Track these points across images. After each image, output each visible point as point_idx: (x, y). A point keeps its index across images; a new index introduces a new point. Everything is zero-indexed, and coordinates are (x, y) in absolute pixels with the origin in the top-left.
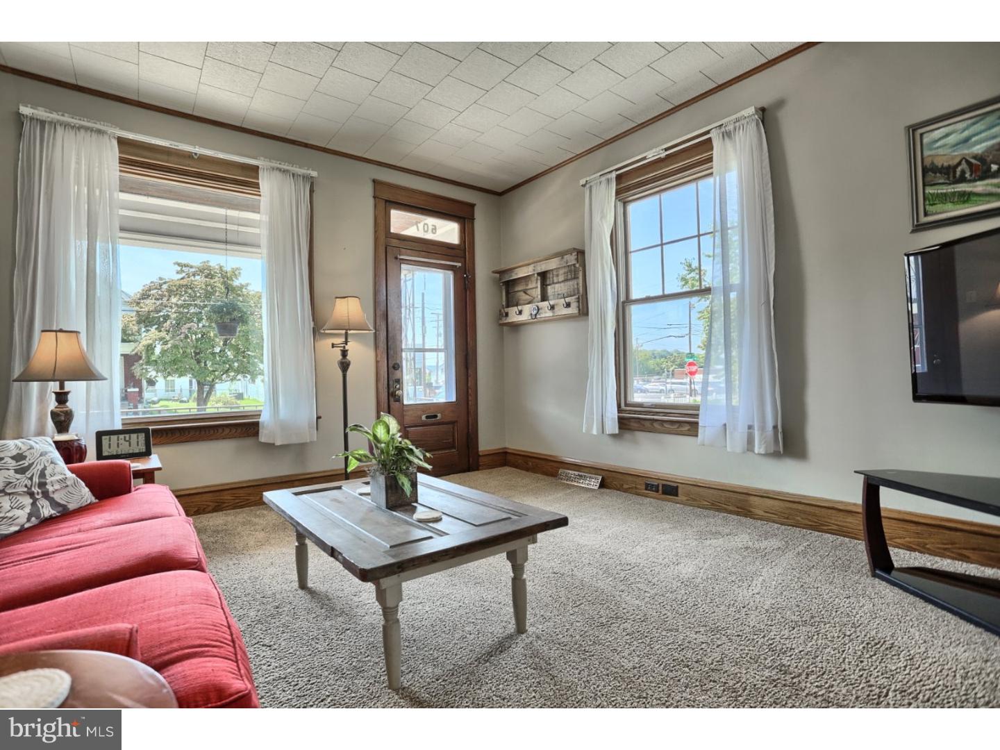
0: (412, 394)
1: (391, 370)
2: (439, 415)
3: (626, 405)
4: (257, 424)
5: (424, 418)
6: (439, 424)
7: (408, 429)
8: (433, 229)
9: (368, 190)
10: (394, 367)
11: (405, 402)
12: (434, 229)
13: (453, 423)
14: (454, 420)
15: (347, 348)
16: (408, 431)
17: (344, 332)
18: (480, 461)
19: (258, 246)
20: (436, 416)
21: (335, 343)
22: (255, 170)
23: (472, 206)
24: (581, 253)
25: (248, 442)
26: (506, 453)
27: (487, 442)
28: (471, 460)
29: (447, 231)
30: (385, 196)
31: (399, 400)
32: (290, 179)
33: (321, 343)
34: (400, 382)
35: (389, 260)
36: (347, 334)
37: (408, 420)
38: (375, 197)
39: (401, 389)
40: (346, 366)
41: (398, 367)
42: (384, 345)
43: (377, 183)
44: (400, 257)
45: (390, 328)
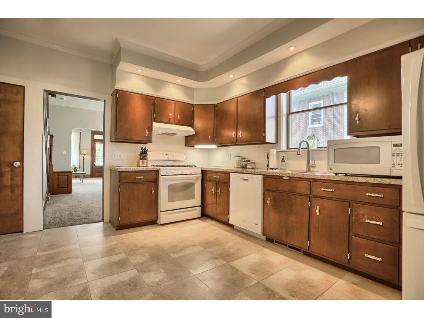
0: (97, 164)
1: (93, 160)
5: (99, 168)
9: (90, 132)
30: (93, 133)
31: (94, 165)
32: (77, 133)
33: (81, 156)
34: (95, 162)
35: (94, 143)
36: (84, 155)
37: (96, 168)
38: (92, 133)
39: (95, 163)
40: (84, 159)
41: (95, 160)
42: (92, 156)
43: (92, 131)
44: (96, 143)
45: (94, 154)
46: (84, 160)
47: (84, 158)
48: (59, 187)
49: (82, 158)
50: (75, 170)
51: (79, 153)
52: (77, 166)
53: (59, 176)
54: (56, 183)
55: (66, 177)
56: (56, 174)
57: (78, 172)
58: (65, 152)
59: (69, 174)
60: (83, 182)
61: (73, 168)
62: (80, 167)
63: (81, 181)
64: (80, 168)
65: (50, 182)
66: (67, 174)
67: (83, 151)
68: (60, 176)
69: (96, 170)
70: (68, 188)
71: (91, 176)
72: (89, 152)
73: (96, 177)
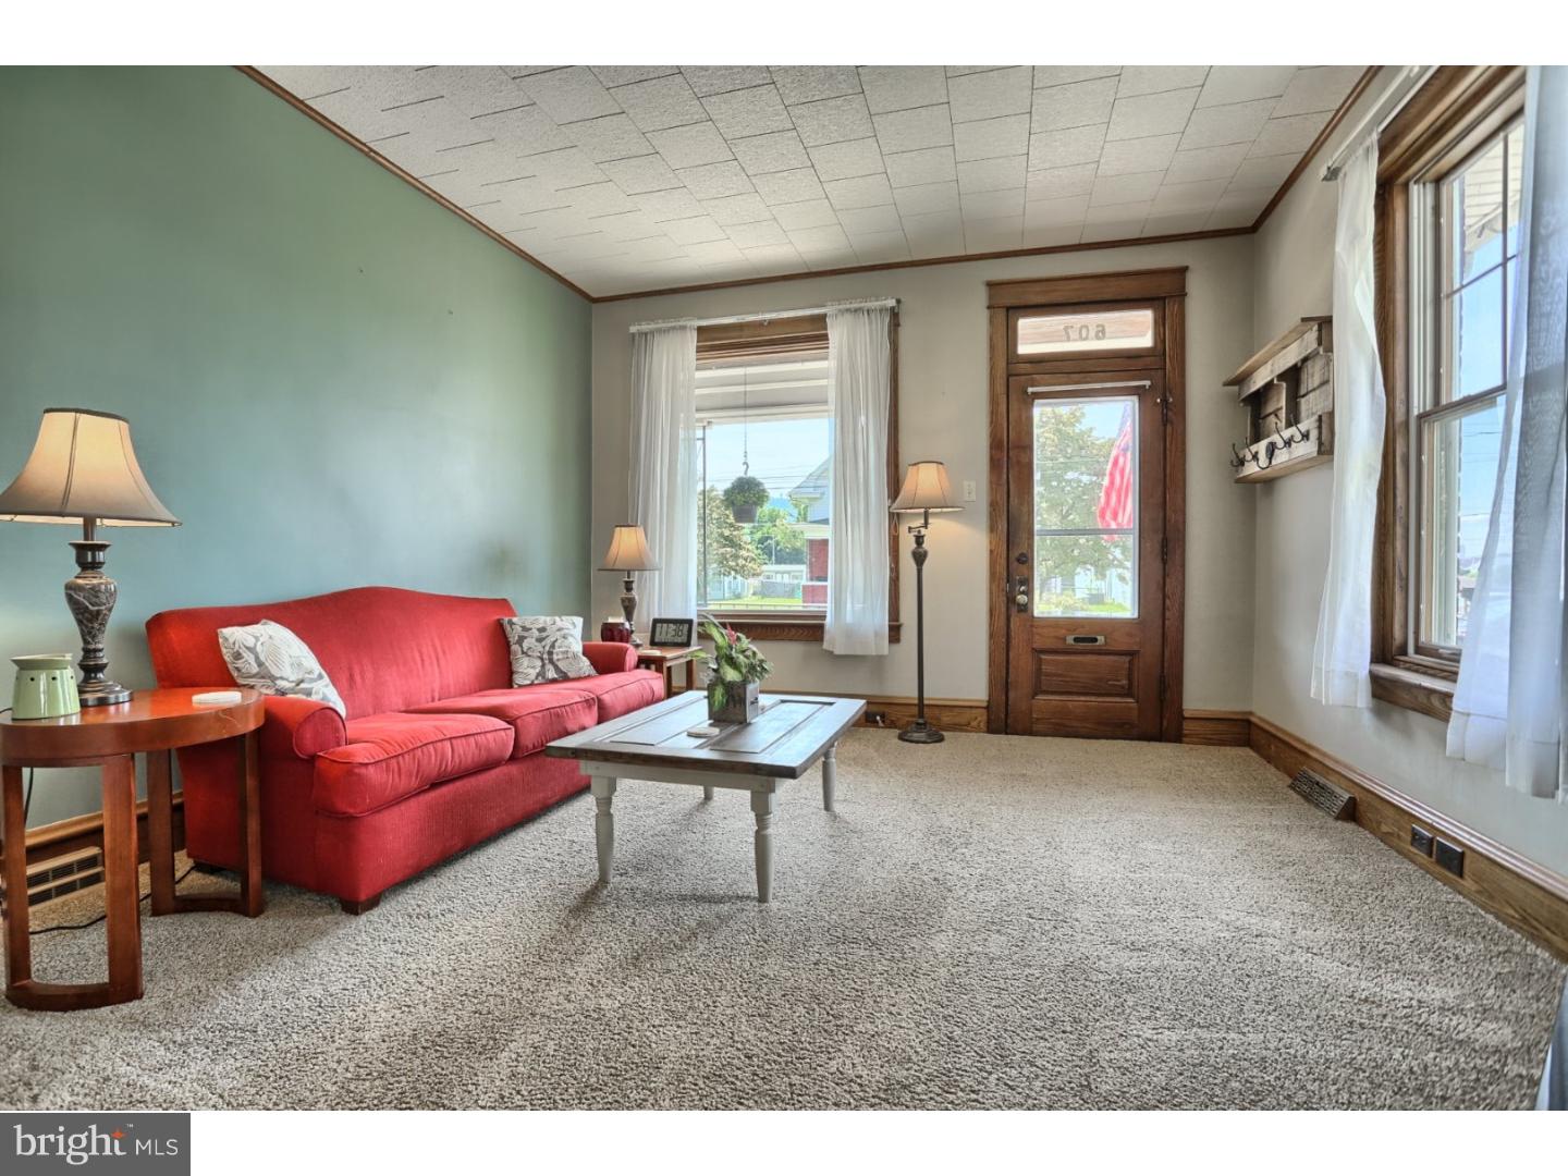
0: (1051, 600)
1: (1015, 564)
2: (1101, 639)
3: (1418, 650)
4: (821, 627)
5: (1070, 640)
7: (1045, 656)
8: (1097, 332)
9: (981, 297)
10: (1018, 560)
11: (1036, 613)
13: (1132, 654)
14: (1132, 649)
15: (924, 532)
16: (1041, 659)
17: (923, 510)
18: (1185, 727)
19: (825, 402)
20: (1094, 640)
21: (912, 526)
22: (824, 318)
23: (1181, 271)
24: (1325, 323)
25: (813, 647)
26: (1249, 722)
27: (1201, 693)
28: (1165, 723)
29: (1132, 330)
30: (1007, 300)
31: (1025, 609)
32: (864, 319)
34: (1028, 581)
35: (1013, 397)
36: (928, 514)
37: (1040, 642)
38: (991, 307)
39: (1029, 593)
40: (920, 557)
41: (1026, 560)
42: (1003, 526)
43: (992, 285)
44: (1030, 390)
45: (1014, 501)
46: (925, 567)
47: (927, 546)
49: (908, 547)
51: (887, 505)
62: (894, 629)
67: (922, 483)
69: (1041, 662)
71: (989, 721)
72: (976, 486)
73: (1038, 727)
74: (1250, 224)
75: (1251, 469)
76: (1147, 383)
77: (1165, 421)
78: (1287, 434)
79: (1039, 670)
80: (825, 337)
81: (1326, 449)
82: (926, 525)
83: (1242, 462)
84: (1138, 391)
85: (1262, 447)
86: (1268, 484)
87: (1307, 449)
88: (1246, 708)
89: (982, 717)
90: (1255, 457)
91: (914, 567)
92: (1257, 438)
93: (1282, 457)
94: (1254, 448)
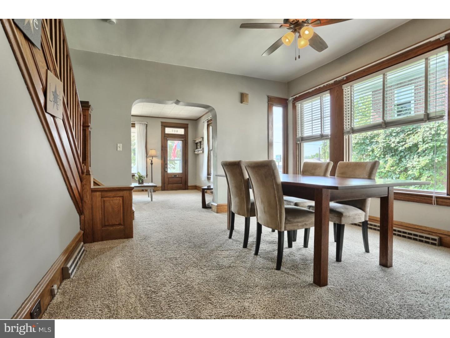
0: (170, 170)
1: (165, 165)
2: (177, 176)
5: (173, 176)
6: (177, 178)
7: (169, 179)
9: (160, 124)
12: (177, 131)
13: (181, 178)
14: (182, 177)
15: (152, 160)
18: (189, 187)
20: (176, 176)
22: (135, 124)
23: (188, 124)
26: (196, 186)
27: (190, 183)
28: (186, 187)
29: (181, 131)
30: (164, 125)
31: (167, 172)
32: (142, 125)
33: (148, 159)
34: (167, 167)
35: (165, 140)
36: (152, 157)
37: (169, 177)
38: (162, 125)
39: (167, 169)
40: (152, 164)
41: (167, 164)
42: (163, 159)
43: (162, 122)
44: (167, 139)
45: (165, 156)
47: (153, 162)
48: (107, 224)
49: (149, 162)
50: (141, 181)
51: (146, 155)
52: (143, 174)
53: (105, 199)
54: (98, 215)
55: (118, 201)
56: (98, 194)
57: (145, 184)
58: (120, 147)
59: (125, 193)
60: (153, 199)
61: (138, 177)
62: (147, 175)
63: (150, 199)
64: (147, 177)
65: (87, 212)
66: (121, 193)
67: (152, 152)
68: (107, 198)
69: (169, 180)
70: (124, 225)
71: (162, 189)
72: (159, 153)
73: (169, 189)
74: (196, 119)
75: (196, 153)
76: (183, 139)
77: (185, 145)
78: (200, 149)
79: (169, 181)
80: (135, 127)
81: (203, 152)
82: (152, 159)
83: (195, 152)
84: (182, 140)
85: (197, 150)
86: (198, 154)
87: (201, 152)
88: (196, 184)
89: (161, 188)
90: (196, 151)
91: (151, 166)
92: (197, 149)
93: (199, 152)
94: (196, 150)
